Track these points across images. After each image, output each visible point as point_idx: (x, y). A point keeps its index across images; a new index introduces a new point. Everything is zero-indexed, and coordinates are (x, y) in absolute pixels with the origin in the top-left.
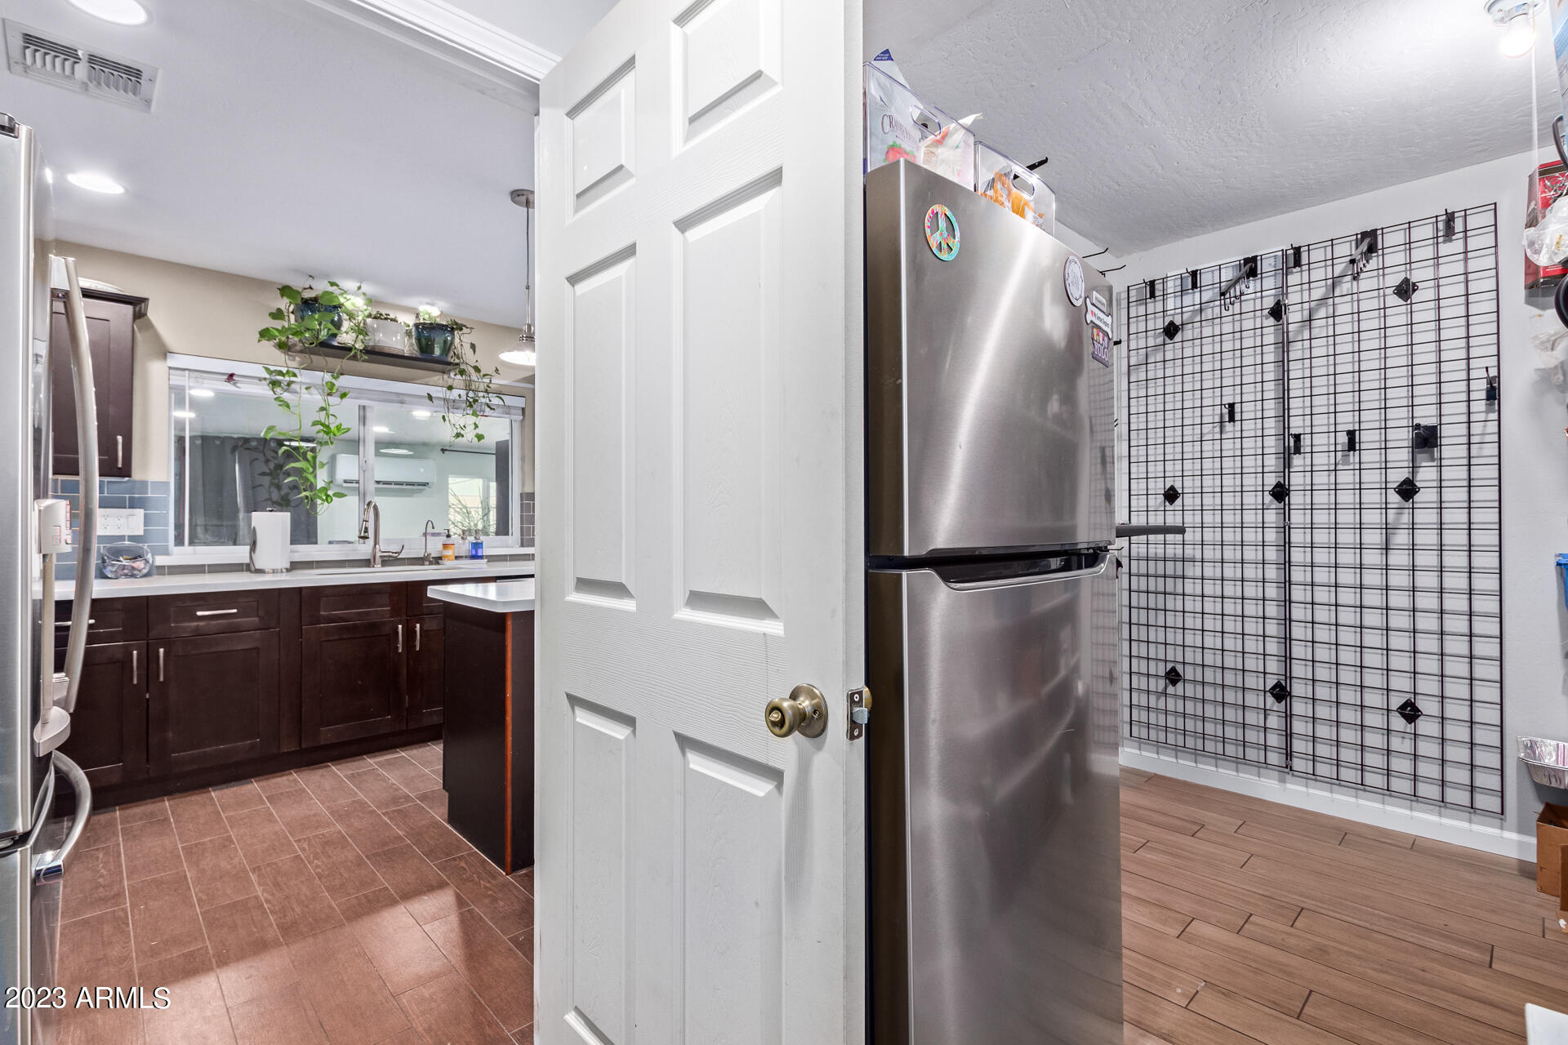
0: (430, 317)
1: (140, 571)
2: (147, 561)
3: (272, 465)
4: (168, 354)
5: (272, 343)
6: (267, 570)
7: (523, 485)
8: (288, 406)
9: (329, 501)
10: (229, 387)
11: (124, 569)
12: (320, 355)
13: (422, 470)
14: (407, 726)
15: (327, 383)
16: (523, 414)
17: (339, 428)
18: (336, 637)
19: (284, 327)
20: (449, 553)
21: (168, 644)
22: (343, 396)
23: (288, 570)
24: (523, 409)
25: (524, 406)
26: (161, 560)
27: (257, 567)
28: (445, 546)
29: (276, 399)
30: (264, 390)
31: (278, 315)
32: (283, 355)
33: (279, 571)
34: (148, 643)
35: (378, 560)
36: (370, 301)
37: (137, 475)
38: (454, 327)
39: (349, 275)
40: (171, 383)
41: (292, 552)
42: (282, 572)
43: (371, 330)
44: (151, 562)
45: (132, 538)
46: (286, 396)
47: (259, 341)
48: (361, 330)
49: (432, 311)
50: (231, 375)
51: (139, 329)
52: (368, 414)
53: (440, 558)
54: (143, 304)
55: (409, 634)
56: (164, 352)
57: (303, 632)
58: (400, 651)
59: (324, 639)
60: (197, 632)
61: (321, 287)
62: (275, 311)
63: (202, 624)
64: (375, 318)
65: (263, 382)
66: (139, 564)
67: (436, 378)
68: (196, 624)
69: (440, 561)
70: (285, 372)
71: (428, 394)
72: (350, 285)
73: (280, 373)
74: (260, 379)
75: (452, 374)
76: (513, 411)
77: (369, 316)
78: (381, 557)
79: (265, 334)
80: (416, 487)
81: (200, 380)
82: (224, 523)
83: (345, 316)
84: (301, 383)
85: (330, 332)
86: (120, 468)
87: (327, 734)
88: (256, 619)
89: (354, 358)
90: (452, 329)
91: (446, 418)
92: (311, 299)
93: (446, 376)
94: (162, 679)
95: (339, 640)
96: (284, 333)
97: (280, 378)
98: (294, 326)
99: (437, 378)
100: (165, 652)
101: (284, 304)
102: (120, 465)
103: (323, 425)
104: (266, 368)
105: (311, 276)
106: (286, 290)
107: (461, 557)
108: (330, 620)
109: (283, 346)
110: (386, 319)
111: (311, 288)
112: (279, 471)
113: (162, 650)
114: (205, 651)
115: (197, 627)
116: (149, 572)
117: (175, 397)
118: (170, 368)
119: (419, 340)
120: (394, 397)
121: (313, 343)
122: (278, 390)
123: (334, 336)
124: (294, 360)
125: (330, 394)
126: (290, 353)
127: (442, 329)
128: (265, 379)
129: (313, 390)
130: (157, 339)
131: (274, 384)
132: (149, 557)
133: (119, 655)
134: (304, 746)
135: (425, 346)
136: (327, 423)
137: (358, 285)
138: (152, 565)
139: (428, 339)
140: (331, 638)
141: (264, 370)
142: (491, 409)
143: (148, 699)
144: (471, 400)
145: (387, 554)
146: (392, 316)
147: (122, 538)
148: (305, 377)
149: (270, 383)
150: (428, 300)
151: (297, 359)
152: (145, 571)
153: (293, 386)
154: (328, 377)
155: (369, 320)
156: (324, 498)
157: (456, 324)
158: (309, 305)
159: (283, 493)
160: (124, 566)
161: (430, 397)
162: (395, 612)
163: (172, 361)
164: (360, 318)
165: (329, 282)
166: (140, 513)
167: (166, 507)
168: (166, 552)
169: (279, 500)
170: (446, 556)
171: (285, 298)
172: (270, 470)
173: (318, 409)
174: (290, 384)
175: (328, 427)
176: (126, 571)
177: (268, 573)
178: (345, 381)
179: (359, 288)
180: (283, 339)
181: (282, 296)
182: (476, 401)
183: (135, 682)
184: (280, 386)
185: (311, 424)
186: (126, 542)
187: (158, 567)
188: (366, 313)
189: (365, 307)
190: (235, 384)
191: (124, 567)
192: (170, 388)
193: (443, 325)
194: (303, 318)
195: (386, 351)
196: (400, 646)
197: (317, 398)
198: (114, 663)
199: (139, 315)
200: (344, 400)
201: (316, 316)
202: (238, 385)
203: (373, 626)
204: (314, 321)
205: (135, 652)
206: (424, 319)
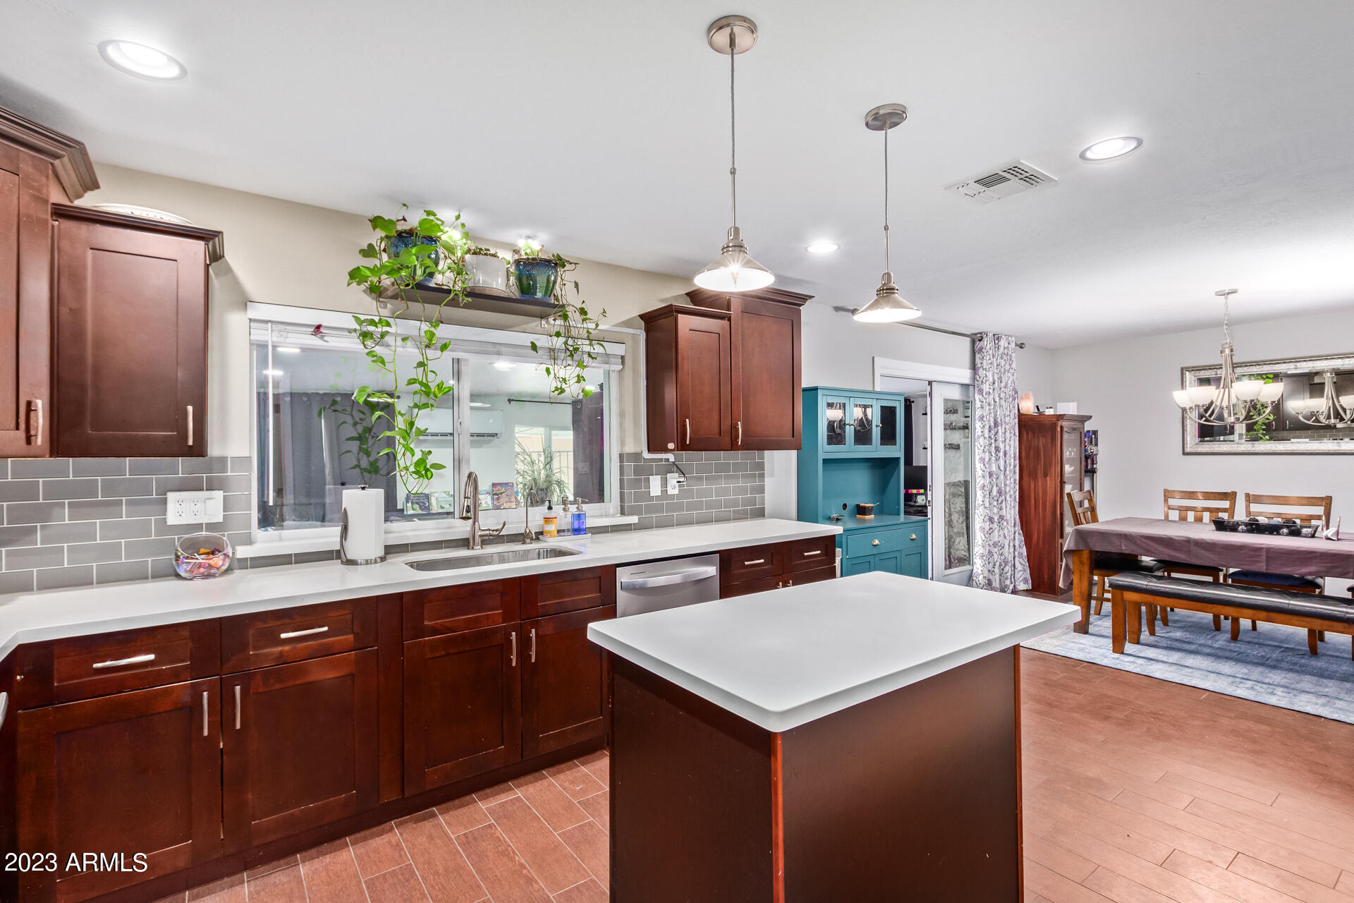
0: (532, 252)
1: (218, 569)
2: (226, 555)
3: (360, 428)
4: (248, 303)
5: (363, 287)
6: (359, 561)
7: (622, 444)
8: (383, 362)
9: (429, 476)
10: (315, 342)
11: (199, 567)
12: (418, 301)
13: (491, 421)
14: (522, 758)
15: (425, 332)
16: (623, 363)
17: (440, 387)
18: (443, 653)
19: (376, 266)
20: (552, 528)
21: (246, 680)
22: (444, 347)
23: (383, 559)
24: (623, 357)
25: (624, 354)
26: (243, 552)
27: (349, 558)
28: (547, 520)
29: (367, 354)
30: (354, 344)
31: (369, 252)
32: (375, 302)
33: (373, 561)
34: (221, 678)
35: (478, 540)
36: (467, 235)
37: (214, 450)
38: (556, 263)
39: (447, 201)
40: (252, 337)
41: (386, 532)
42: (376, 562)
43: (470, 267)
44: (231, 555)
45: (211, 527)
46: (379, 350)
47: (349, 285)
48: (460, 269)
49: (532, 245)
50: (319, 327)
51: (217, 275)
52: (464, 369)
53: (542, 533)
54: (217, 239)
55: (524, 642)
56: (244, 302)
57: (405, 649)
58: (514, 664)
59: (429, 656)
60: (281, 659)
61: (414, 219)
62: (366, 248)
63: (287, 648)
64: (475, 253)
65: (354, 334)
66: (217, 560)
67: (533, 325)
68: (280, 649)
69: (540, 537)
70: (377, 321)
71: (532, 343)
72: (446, 214)
73: (372, 322)
74: (350, 331)
75: (551, 320)
76: (612, 360)
77: (469, 251)
78: (481, 536)
79: (354, 275)
80: (486, 438)
81: (283, 333)
82: (312, 501)
83: (441, 251)
84: (396, 335)
85: (428, 271)
86: (190, 446)
87: (434, 776)
88: (351, 637)
89: (454, 303)
90: (556, 264)
91: (551, 371)
92: (405, 232)
93: (543, 322)
94: (238, 727)
95: (446, 655)
96: (376, 272)
97: (371, 328)
98: (387, 264)
99: (535, 324)
100: (242, 690)
101: (375, 237)
102: (190, 443)
103: (421, 383)
104: (353, 316)
105: (405, 205)
106: (376, 222)
107: (564, 531)
108: (435, 631)
109: (376, 292)
110: (486, 254)
111: (404, 219)
112: (367, 435)
113: (238, 688)
114: (290, 683)
115: (281, 652)
116: (229, 566)
117: (257, 354)
118: (250, 320)
119: (519, 279)
120: (490, 348)
121: (408, 285)
122: (369, 343)
123: (431, 275)
124: (385, 307)
125: (428, 346)
126: (381, 299)
127: (546, 265)
128: (355, 330)
129: (409, 343)
130: (236, 284)
131: (365, 335)
132: (229, 551)
133: (187, 698)
134: (407, 794)
135: (526, 288)
136: (424, 381)
137: (457, 214)
138: (232, 559)
139: (530, 277)
140: (437, 655)
141: (353, 319)
142: (593, 358)
143: (222, 749)
144: (571, 349)
145: (488, 532)
146: (492, 251)
147: (199, 527)
148: (399, 327)
149: (360, 335)
150: (528, 232)
151: (389, 306)
152: (224, 568)
153: (387, 338)
154: (425, 326)
155: (468, 257)
156: (423, 472)
157: (560, 259)
158: (405, 238)
159: (372, 459)
160: (201, 563)
161: (534, 347)
162: (506, 617)
163: (254, 312)
164: (459, 254)
165: (425, 211)
166: (219, 495)
167: (249, 488)
168: (249, 541)
169: (368, 468)
170: (549, 532)
171: (378, 230)
172: (358, 433)
173: (416, 366)
174: (383, 335)
175: (427, 386)
176: (202, 570)
177: (361, 564)
178: (444, 331)
179: (458, 217)
180: (375, 280)
181: (374, 229)
182: (576, 350)
183: (206, 733)
184: (372, 338)
185: (406, 383)
186: (204, 533)
187: (239, 560)
188: (466, 247)
189: (464, 241)
190: (322, 338)
191: (200, 566)
192: (250, 344)
193: (546, 260)
194: (397, 255)
195: (488, 292)
196: (514, 657)
197: (412, 353)
198: (181, 708)
199: (215, 256)
200: (445, 352)
201: (414, 251)
202: (325, 338)
203: (484, 635)
204: (412, 256)
205: (205, 694)
206: (526, 253)
